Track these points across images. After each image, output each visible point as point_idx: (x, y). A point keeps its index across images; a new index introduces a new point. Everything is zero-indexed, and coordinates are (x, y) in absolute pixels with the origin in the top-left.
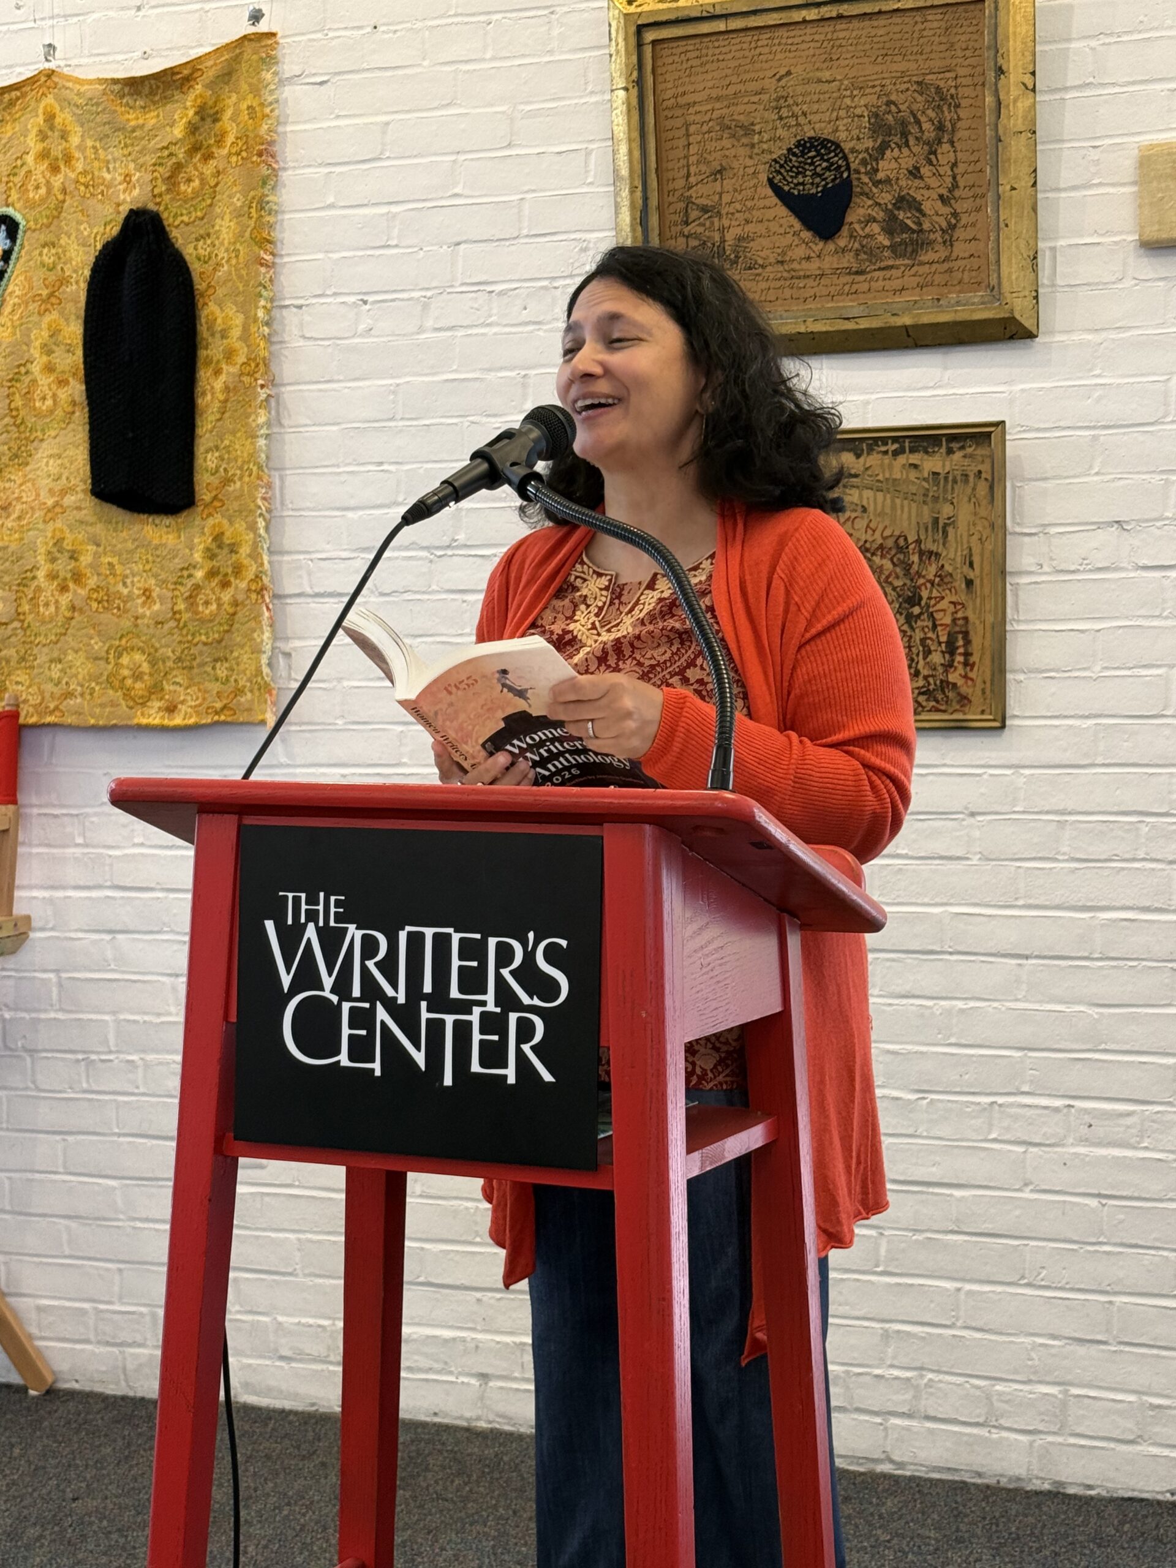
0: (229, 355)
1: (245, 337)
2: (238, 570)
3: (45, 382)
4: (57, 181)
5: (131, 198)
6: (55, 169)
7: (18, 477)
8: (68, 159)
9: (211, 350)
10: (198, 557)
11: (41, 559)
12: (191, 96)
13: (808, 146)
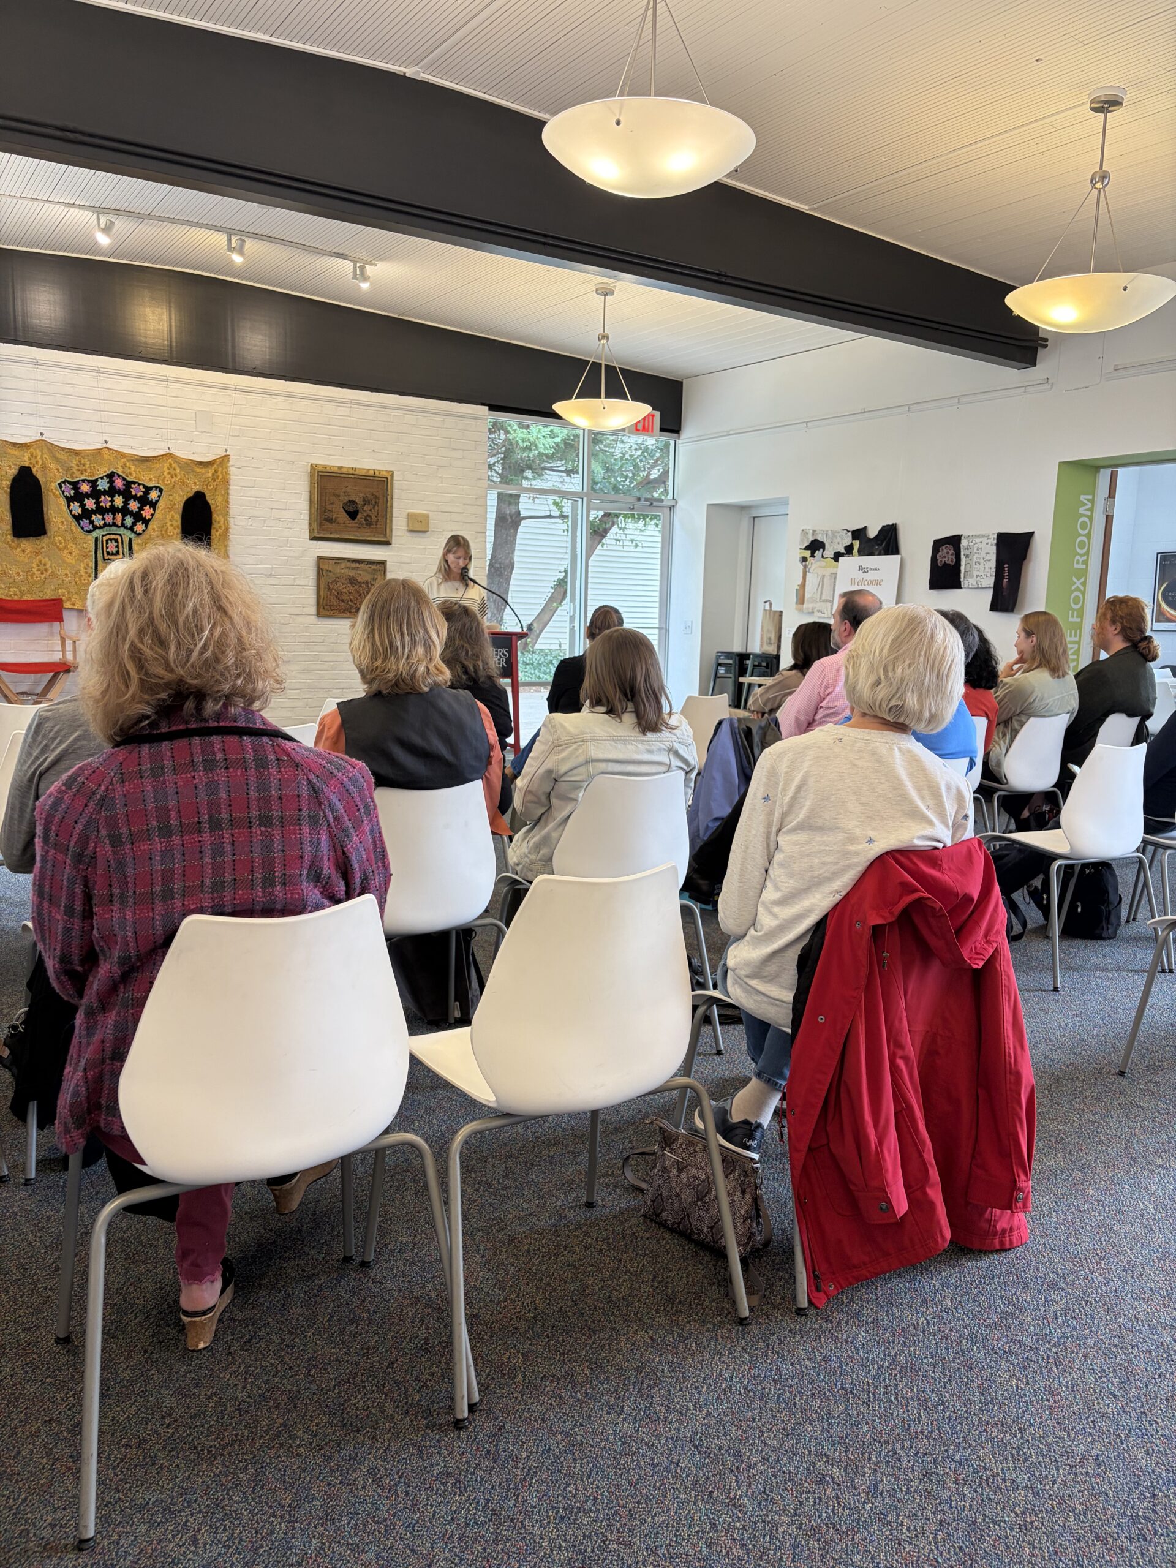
0: (220, 527)
1: (224, 522)
3: (170, 528)
4: (173, 480)
5: (196, 488)
6: (172, 477)
8: (176, 475)
9: (215, 525)
12: (212, 468)
13: (350, 501)
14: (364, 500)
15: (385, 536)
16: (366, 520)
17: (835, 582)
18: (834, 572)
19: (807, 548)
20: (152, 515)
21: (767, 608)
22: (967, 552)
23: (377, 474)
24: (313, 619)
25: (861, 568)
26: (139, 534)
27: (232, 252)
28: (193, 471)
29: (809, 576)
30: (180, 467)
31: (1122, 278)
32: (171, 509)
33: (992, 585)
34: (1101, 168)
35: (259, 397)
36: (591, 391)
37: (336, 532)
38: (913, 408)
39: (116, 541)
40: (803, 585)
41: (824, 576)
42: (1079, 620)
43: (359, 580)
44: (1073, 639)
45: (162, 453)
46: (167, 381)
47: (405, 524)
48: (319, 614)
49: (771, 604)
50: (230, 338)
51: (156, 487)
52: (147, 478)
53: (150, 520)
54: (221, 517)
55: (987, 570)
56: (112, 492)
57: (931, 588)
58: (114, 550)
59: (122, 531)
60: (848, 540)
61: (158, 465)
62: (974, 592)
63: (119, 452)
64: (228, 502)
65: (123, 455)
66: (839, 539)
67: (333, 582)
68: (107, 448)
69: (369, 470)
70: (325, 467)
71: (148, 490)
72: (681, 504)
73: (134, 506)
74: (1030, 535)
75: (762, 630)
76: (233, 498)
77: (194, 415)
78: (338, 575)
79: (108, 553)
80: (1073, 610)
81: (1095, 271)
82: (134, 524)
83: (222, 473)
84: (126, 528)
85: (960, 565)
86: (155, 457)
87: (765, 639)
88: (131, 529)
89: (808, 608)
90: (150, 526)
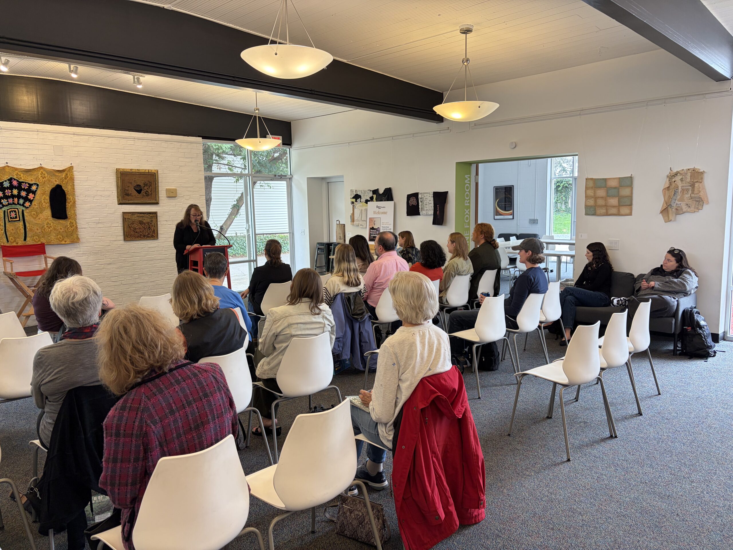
0: (71, 202)
1: (73, 199)
2: (73, 226)
3: (44, 204)
4: (44, 180)
5: (57, 183)
6: (43, 178)
7: (41, 215)
8: (45, 177)
9: (68, 201)
10: (68, 224)
11: (45, 225)
12: (65, 173)
13: (138, 185)
14: (144, 184)
15: (156, 200)
16: (146, 193)
17: (367, 213)
18: (366, 208)
19: (353, 198)
20: (34, 198)
21: (338, 223)
22: (421, 200)
23: (150, 171)
24: (122, 242)
25: (377, 207)
26: (28, 207)
27: (71, 73)
28: (54, 175)
29: (355, 210)
30: (47, 173)
31: (478, 103)
32: (43, 194)
33: (433, 214)
34: (466, 57)
35: (87, 137)
36: (252, 135)
37: (131, 200)
38: (394, 138)
39: (15, 211)
40: (353, 214)
41: (362, 210)
42: (468, 227)
43: (144, 222)
44: (467, 235)
45: (36, 167)
46: (38, 131)
47: (165, 194)
48: (125, 240)
49: (339, 222)
50: (69, 109)
51: (35, 184)
52: (30, 179)
53: (33, 200)
54: (71, 196)
55: (430, 207)
56: (12, 187)
57: (408, 215)
58: (14, 216)
59: (18, 206)
60: (371, 194)
61: (35, 173)
62: (426, 216)
63: (14, 168)
64: (74, 189)
65: (16, 169)
66: (367, 194)
67: (131, 224)
68: (8, 166)
69: (146, 170)
70: (124, 169)
71: (31, 185)
72: (295, 177)
73: (23, 194)
74: (447, 192)
75: (336, 233)
76: (76, 187)
77: (52, 148)
78: (134, 220)
79: (11, 218)
80: (466, 223)
81: (467, 100)
82: (24, 203)
83: (70, 175)
84: (20, 205)
85: (419, 206)
86: (34, 169)
87: (338, 237)
88: (23, 205)
89: (356, 224)
90: (33, 203)
